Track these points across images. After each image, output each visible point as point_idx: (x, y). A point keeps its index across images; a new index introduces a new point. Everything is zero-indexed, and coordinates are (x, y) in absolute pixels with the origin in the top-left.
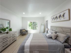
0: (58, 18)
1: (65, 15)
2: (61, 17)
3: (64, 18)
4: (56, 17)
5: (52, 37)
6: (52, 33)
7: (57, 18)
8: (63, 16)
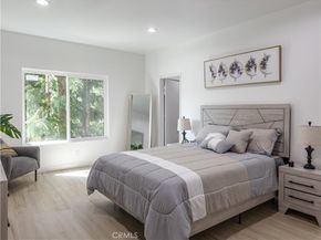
0: (244, 72)
1: (268, 63)
2: (253, 69)
3: (265, 74)
4: (234, 67)
5: (234, 146)
6: (226, 134)
7: (236, 72)
8: (264, 64)
